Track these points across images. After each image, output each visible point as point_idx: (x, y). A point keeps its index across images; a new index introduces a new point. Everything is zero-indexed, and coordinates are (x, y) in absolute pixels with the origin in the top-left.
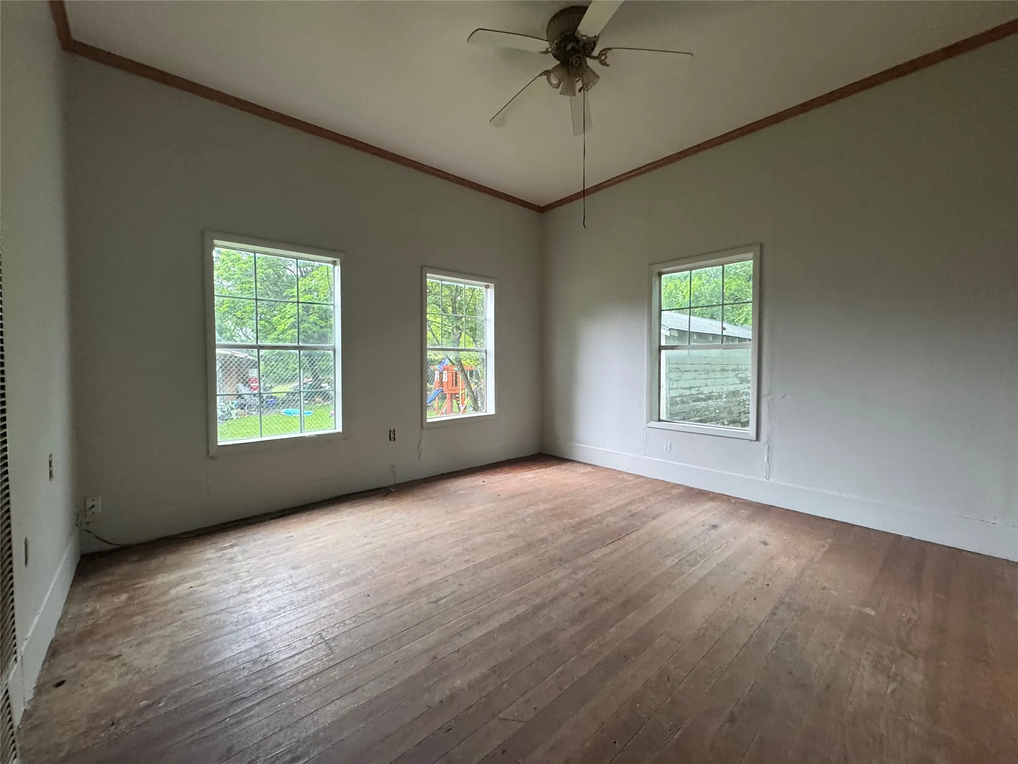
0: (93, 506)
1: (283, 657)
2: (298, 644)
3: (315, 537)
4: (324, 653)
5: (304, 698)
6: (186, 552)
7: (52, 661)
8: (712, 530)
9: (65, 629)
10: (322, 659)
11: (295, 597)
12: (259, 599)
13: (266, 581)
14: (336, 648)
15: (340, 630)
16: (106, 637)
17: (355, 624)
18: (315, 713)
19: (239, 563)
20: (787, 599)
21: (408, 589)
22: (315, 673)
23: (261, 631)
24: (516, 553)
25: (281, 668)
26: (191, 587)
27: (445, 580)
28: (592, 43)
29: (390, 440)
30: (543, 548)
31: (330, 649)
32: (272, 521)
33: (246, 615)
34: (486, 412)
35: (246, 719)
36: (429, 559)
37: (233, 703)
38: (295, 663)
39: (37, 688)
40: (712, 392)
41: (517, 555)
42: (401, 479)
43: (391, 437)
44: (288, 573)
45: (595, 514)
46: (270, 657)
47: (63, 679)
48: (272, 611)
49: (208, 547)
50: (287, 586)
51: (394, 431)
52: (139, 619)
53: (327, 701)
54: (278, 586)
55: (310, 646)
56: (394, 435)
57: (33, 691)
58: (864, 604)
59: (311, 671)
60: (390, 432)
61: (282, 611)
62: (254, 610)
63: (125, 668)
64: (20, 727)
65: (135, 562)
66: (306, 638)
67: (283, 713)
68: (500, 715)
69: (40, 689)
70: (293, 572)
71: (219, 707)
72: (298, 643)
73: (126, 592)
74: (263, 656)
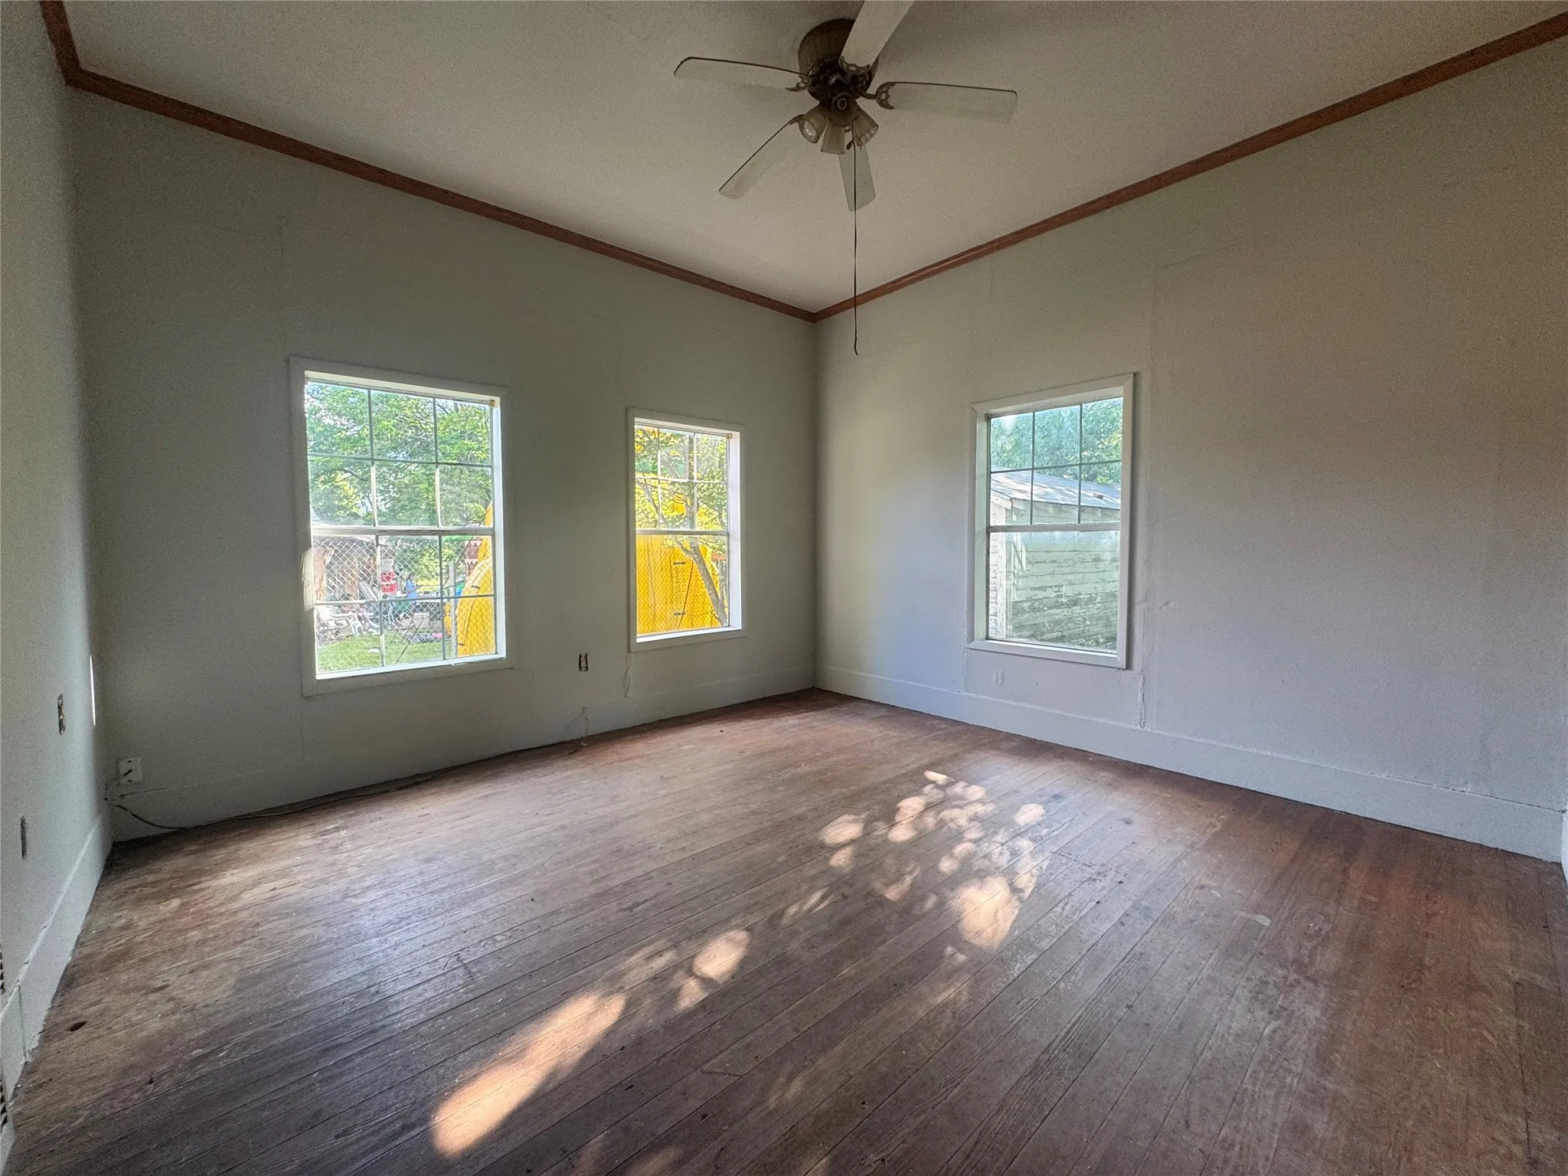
0: (130, 771)
1: (401, 987)
2: (424, 969)
3: (461, 815)
4: (461, 982)
5: (426, 1044)
6: (270, 838)
7: (67, 995)
8: (1053, 803)
9: (86, 951)
10: (457, 991)
11: (426, 902)
12: (372, 906)
13: (384, 879)
14: (479, 975)
15: (486, 949)
16: (144, 960)
17: (511, 940)
18: (441, 1064)
19: (346, 854)
20: (1145, 903)
21: (592, 890)
22: (446, 1009)
23: (371, 952)
24: (755, 838)
25: (397, 1002)
26: (274, 889)
27: (647, 876)
28: (866, 75)
29: (580, 670)
30: (798, 831)
31: (470, 977)
32: (402, 792)
33: (352, 929)
34: (729, 626)
35: (342, 1074)
36: (626, 847)
37: (326, 1051)
38: (418, 996)
39: (43, 1034)
40: (1080, 594)
41: (758, 840)
42: (595, 729)
43: (582, 666)
44: (418, 868)
45: (883, 779)
46: (382, 989)
47: (83, 1020)
48: (390, 923)
49: (302, 831)
50: (416, 887)
51: (586, 656)
52: (195, 935)
53: (460, 1048)
54: (403, 887)
55: (441, 972)
56: (587, 663)
57: (38, 1037)
58: (1257, 909)
59: (441, 1006)
60: (580, 657)
61: (404, 922)
62: (366, 922)
63: (170, 1005)
64: (19, 1086)
65: (192, 853)
66: (437, 961)
67: (396, 1066)
68: (706, 1067)
69: (47, 1035)
70: (424, 866)
71: (304, 1057)
72: (424, 967)
73: (179, 897)
74: (373, 986)
